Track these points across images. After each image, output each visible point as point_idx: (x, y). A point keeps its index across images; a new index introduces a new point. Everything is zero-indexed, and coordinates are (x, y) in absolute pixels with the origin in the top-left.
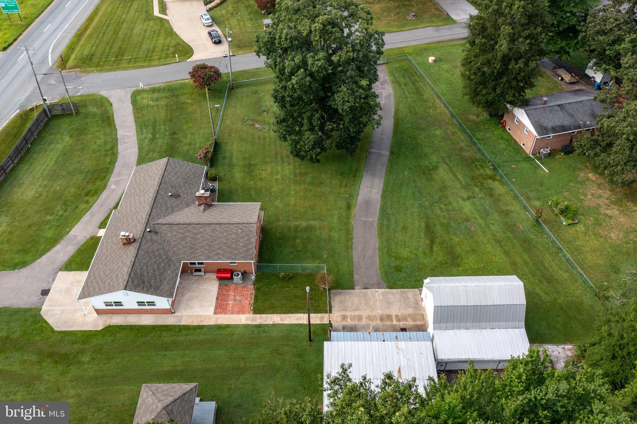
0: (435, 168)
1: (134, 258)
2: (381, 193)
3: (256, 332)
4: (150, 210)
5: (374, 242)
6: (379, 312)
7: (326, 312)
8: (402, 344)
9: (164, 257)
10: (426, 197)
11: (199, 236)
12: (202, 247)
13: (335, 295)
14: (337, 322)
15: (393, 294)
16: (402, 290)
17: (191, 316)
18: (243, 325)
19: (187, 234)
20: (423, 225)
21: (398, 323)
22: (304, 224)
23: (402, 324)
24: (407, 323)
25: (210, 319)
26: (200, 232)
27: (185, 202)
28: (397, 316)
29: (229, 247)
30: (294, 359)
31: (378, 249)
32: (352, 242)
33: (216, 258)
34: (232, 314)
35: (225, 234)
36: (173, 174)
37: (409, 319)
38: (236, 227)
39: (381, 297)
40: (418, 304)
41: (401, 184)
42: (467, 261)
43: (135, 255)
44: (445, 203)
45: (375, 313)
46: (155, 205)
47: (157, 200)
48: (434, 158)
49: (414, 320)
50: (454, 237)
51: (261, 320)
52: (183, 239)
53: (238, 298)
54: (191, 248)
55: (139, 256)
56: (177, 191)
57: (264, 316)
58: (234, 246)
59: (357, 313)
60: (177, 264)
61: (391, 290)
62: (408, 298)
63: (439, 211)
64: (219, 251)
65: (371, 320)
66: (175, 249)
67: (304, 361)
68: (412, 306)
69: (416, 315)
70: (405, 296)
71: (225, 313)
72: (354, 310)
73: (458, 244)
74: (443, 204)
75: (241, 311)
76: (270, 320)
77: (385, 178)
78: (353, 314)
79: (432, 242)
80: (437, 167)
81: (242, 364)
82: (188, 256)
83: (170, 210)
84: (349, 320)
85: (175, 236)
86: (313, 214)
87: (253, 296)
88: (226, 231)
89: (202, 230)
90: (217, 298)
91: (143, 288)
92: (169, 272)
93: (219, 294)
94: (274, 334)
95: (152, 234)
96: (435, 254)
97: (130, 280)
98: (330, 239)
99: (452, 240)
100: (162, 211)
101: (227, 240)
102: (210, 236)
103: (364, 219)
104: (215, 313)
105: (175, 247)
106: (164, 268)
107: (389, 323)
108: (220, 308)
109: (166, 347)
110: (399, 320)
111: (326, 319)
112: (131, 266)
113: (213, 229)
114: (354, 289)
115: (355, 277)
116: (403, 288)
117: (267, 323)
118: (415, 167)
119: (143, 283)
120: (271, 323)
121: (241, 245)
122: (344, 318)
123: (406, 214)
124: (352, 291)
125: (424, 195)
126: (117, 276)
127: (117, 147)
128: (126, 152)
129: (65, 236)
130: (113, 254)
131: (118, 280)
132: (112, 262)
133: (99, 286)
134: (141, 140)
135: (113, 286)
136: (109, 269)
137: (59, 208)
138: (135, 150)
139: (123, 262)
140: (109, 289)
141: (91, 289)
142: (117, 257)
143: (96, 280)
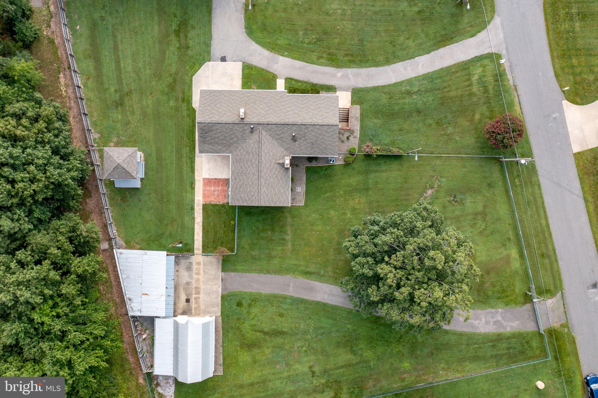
0: (353, 352)
1: (224, 122)
2: (323, 301)
3: (188, 207)
4: (273, 123)
5: (266, 290)
6: (202, 286)
7: (203, 252)
8: (164, 298)
9: (231, 142)
10: (316, 337)
11: (249, 163)
12: (241, 167)
13: (218, 259)
14: (195, 259)
15: (217, 298)
16: (220, 305)
17: (202, 163)
18: (194, 198)
19: (251, 155)
20: (285, 330)
21: (193, 298)
22: (288, 238)
23: (192, 300)
24: (193, 304)
25: (199, 176)
26: (252, 165)
27: (289, 147)
28: (199, 298)
29: (241, 187)
30: (168, 231)
31: (259, 293)
32: (266, 274)
33: (233, 178)
34: (203, 190)
35: (250, 183)
36: (319, 132)
37: (196, 305)
38: (256, 191)
39: (215, 289)
40: (208, 313)
41: (335, 320)
42: (246, 354)
43: (227, 122)
44: (308, 351)
45: (201, 284)
46: (279, 125)
47: (286, 126)
48: (368, 354)
49: (195, 309)
50: (270, 350)
51: (198, 209)
52: (247, 152)
53: (216, 193)
54: (240, 159)
55: (227, 125)
56: (300, 139)
57: (201, 211)
58: (241, 190)
59: (202, 272)
60: (228, 151)
61: (220, 297)
62: (213, 307)
63: (299, 345)
64: (238, 179)
65: (196, 281)
66: (240, 147)
67: (167, 237)
68: (207, 309)
69: (200, 310)
70: (215, 306)
71: (204, 186)
72: (204, 271)
73: (263, 352)
74: (306, 349)
75: (205, 196)
76: (198, 216)
77: (342, 307)
78: (201, 269)
79: (265, 333)
80: (355, 354)
81: (164, 200)
82: (235, 158)
83: (277, 137)
84: (197, 266)
85: (250, 146)
86: (301, 245)
87: (217, 203)
88: (253, 183)
89: (254, 165)
90: (216, 179)
91: (202, 134)
92: (219, 147)
93: (220, 179)
94: (187, 219)
95: (250, 130)
96: (253, 333)
97: (206, 124)
98: (270, 257)
99: (267, 349)
100: (274, 132)
101: (246, 185)
102: (250, 172)
103: (291, 285)
104: (204, 179)
105: (241, 148)
106: (222, 143)
107: (194, 292)
108: (208, 182)
109: (179, 151)
110: (195, 298)
111: (197, 251)
112: (217, 122)
113: (254, 174)
114: (222, 272)
115: (232, 273)
116: (222, 305)
117: (195, 213)
118: (357, 335)
119: (206, 133)
120: (196, 216)
121: (242, 195)
122: (198, 264)
123: (298, 318)
124: (220, 270)
125: (319, 337)
126: (212, 114)
127: (399, 62)
128: (390, 72)
129: (278, 54)
130: (235, 104)
131: (208, 115)
132: (228, 106)
133: (208, 102)
134: (409, 82)
135: (203, 114)
136: (221, 106)
137: (313, 37)
138: (393, 81)
139: (224, 114)
140: (202, 111)
141: (207, 97)
142: (231, 109)
143: (214, 98)
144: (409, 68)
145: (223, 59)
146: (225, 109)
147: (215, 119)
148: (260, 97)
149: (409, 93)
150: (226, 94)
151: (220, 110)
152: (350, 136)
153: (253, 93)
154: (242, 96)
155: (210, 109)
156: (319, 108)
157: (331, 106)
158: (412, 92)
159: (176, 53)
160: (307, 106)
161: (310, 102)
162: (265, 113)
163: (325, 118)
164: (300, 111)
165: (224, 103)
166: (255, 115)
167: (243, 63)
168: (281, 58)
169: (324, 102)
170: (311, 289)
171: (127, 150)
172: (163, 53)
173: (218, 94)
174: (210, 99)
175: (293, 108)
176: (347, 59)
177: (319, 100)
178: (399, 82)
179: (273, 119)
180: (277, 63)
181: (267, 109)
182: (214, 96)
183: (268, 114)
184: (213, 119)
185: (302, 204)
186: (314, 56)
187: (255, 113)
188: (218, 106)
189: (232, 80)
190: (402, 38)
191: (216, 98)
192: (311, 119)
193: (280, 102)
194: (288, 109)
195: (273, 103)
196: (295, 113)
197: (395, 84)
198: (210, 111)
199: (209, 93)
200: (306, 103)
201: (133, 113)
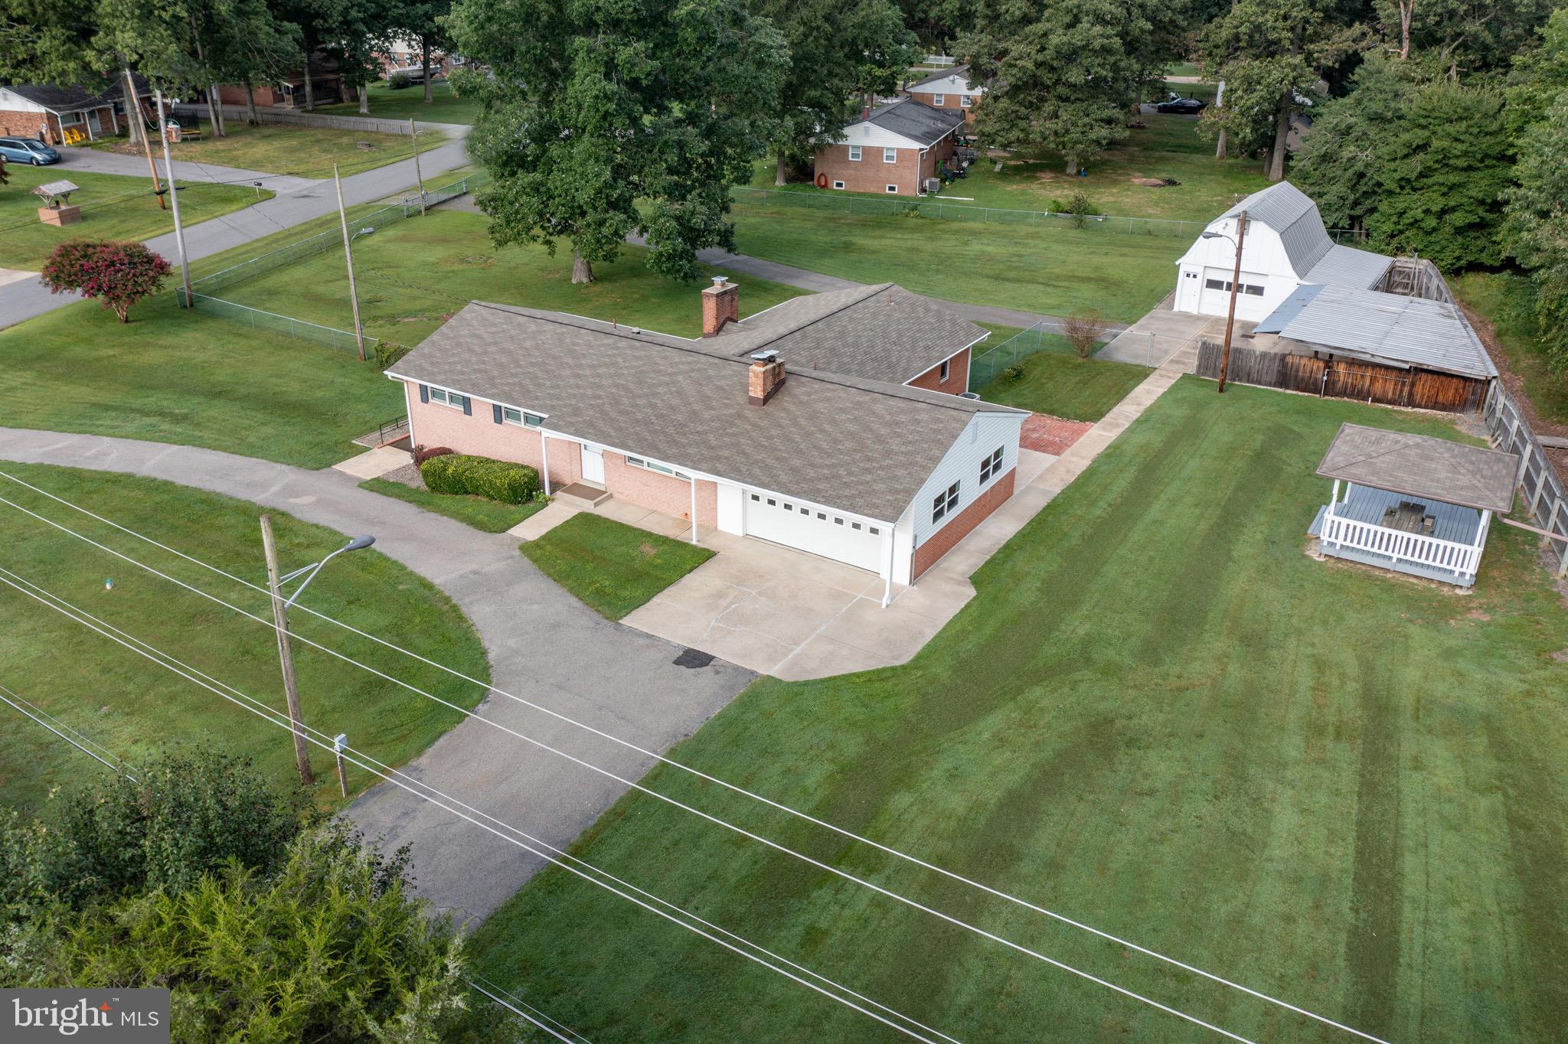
17: (1040, 477)
38: (878, 302)
52: (836, 355)
68: (1191, 320)
70: (1164, 319)
88: (873, 313)
89: (836, 328)
101: (900, 324)
102: (865, 330)
104: (1055, 456)
113: (851, 319)
127: (88, 471)
128: (151, 463)
130: (774, 432)
131: (918, 422)
132: (809, 434)
133: (888, 467)
134: (138, 435)
135: (936, 431)
136: (836, 441)
138: (173, 449)
139: (843, 410)
140: (938, 442)
141: (880, 486)
142: (802, 421)
143: (850, 473)
144: (89, 454)
145: (694, 659)
146: (827, 427)
148: (653, 432)
149: (182, 420)
150: (783, 477)
151: (854, 428)
154: (725, 453)
155: (895, 441)
156: (485, 353)
157: (443, 350)
158: (168, 419)
159: (936, 773)
160: (519, 367)
162: (680, 378)
163: (494, 325)
164: (554, 358)
165: (817, 448)
167: (615, 619)
168: (440, 580)
173: (823, 486)
174: (868, 478)
175: (566, 372)
177: (462, 373)
178: (167, 441)
180: (477, 573)
181: (660, 390)
182: (846, 485)
183: (671, 374)
184: (903, 404)
187: (721, 388)
188: (848, 445)
189: (720, 595)
191: (842, 472)
194: (588, 372)
195: (625, 401)
196: (573, 358)
197: (186, 442)
198: (899, 436)
199: (860, 501)
200: (513, 375)
201: (1320, 665)
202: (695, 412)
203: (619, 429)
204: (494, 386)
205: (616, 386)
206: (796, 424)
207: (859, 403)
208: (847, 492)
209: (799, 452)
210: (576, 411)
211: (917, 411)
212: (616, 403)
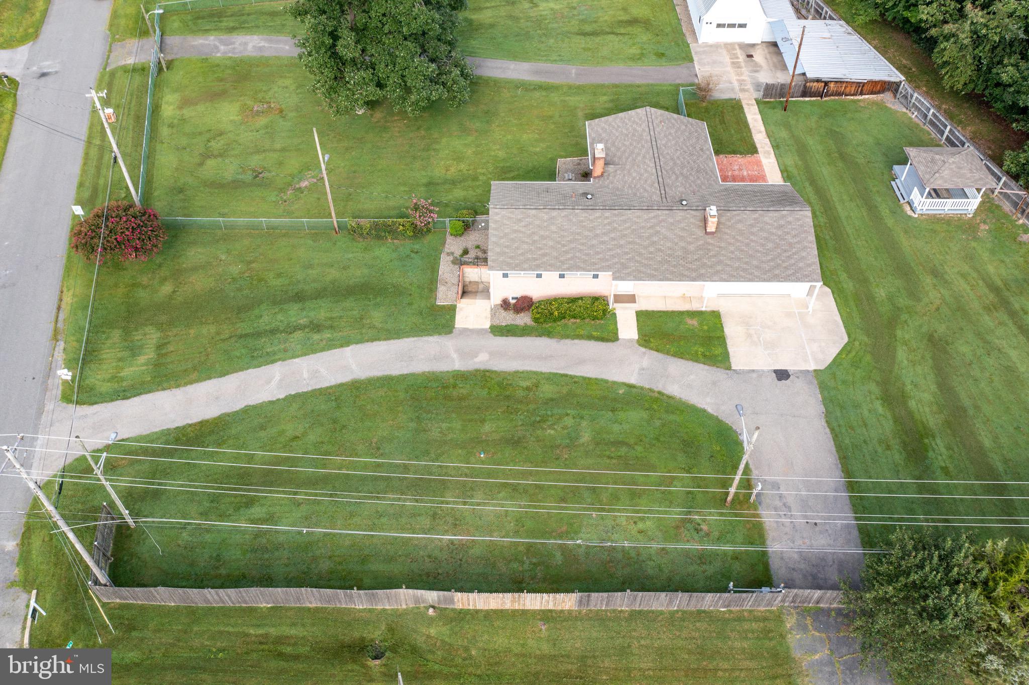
2: (516, 62)
3: (786, 148)
6: (729, 69)
7: (739, 102)
10: (528, 32)
11: (679, 162)
12: (694, 162)
14: (751, 95)
15: (700, 59)
16: (693, 53)
18: (777, 159)
19: (677, 172)
21: (741, 58)
23: (742, 56)
24: (739, 53)
26: (672, 159)
28: (731, 59)
31: (629, 66)
32: (620, 84)
34: (763, 170)
35: (670, 138)
37: (734, 52)
39: (706, 66)
42: (640, 15)
44: (540, 19)
45: (732, 71)
49: (734, 49)
50: (602, 19)
51: (766, 147)
52: (686, 177)
53: (736, 168)
54: (698, 172)
57: (759, 146)
58: (687, 134)
59: (735, 82)
61: (695, 60)
62: (704, 51)
65: (742, 74)
68: (715, 49)
69: (726, 48)
70: (702, 53)
72: (731, 83)
73: (614, 17)
74: (544, 21)
75: (758, 164)
76: (763, 140)
78: (737, 85)
79: (611, 33)
81: (836, 155)
84: (746, 87)
87: (730, 156)
88: (665, 136)
89: (668, 157)
94: (783, 135)
96: (632, 32)
99: (606, 20)
101: (679, 138)
102: (676, 151)
103: (573, 75)
107: (742, 64)
110: (737, 58)
111: (750, 102)
113: (665, 146)
115: (680, 82)
116: (690, 53)
117: (769, 142)
120: (767, 139)
121: (684, 127)
122: (744, 90)
126: (781, 226)
127: (327, 388)
128: (354, 367)
129: (642, 388)
130: (732, 248)
131: (790, 223)
132: (747, 245)
133: (797, 253)
134: (310, 349)
135: (802, 226)
136: (763, 245)
137: (552, 432)
138: (348, 351)
139: (752, 226)
140: (807, 232)
141: (801, 265)
142: (740, 238)
143: (783, 261)
144: (305, 375)
145: (782, 375)
146: (753, 238)
147: (771, 214)
148: (675, 266)
149: (316, 327)
150: (756, 273)
151: (765, 235)
152: (462, 256)
153: (694, 275)
154: (719, 268)
155: (788, 237)
156: (534, 242)
157: (507, 247)
158: (307, 330)
159: (909, 387)
160: (564, 246)
161: (555, 254)
162: (658, 228)
163: (520, 220)
164: (578, 234)
165: (757, 251)
166: (682, 225)
167: (729, 368)
168: (633, 381)
169: (522, 254)
170: (537, 72)
171: (946, 182)
172: (944, 387)
173: (777, 272)
174: (793, 261)
175: (594, 242)
176: (462, 391)
177: (536, 259)
178: (334, 347)
179: (638, 217)
180: (643, 369)
181: (655, 239)
182: (786, 268)
183: (651, 227)
184: (776, 214)
185: (560, 161)
186: (547, 390)
187: (683, 229)
188: (770, 245)
189: (749, 336)
190: (312, 437)
191: (779, 262)
192: (553, 218)
193: (626, 253)
194: (606, 238)
195: (643, 251)
196: (589, 231)
197: (346, 343)
198: (788, 233)
199: (799, 275)
200: (566, 252)
201: (963, 276)
202: (683, 248)
203: (656, 270)
204: (563, 262)
205: (630, 243)
206: (737, 240)
207: (755, 219)
208: (790, 272)
209: (751, 256)
210: (624, 266)
211: (783, 217)
212: (640, 254)
